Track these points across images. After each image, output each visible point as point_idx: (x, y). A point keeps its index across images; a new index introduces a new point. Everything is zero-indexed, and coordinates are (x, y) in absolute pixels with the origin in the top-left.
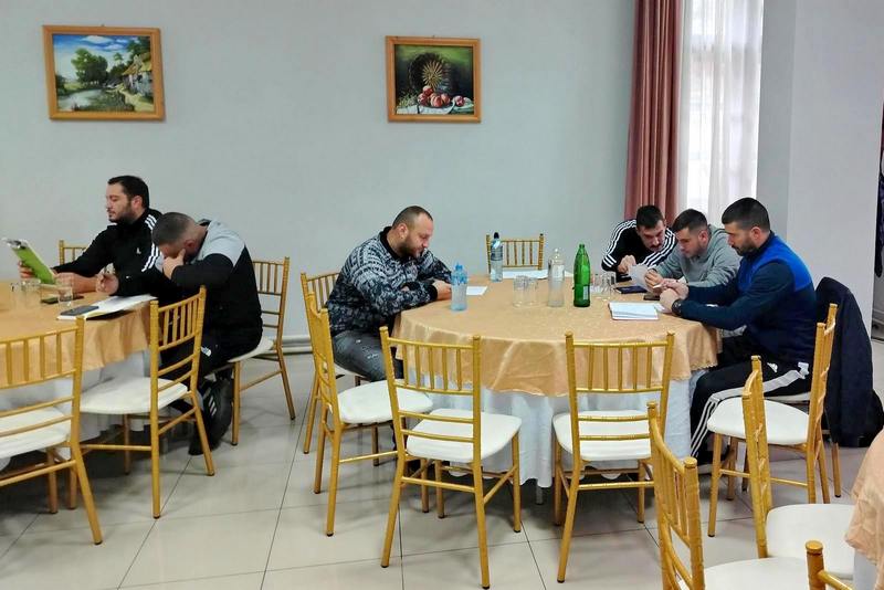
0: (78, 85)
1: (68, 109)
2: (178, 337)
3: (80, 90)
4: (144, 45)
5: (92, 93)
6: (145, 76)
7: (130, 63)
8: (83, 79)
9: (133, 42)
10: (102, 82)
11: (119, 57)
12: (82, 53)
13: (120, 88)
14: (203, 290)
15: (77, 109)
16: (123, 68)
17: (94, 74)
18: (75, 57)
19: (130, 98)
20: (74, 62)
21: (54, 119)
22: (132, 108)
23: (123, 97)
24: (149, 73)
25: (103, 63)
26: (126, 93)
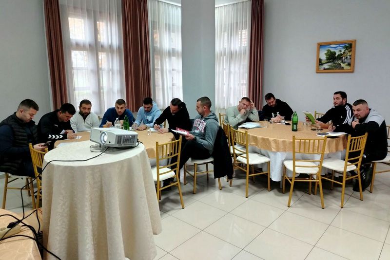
0: (326, 61)
1: (322, 69)
2: (356, 149)
3: (326, 63)
4: (350, 46)
5: (330, 64)
6: (348, 57)
7: (344, 53)
8: (328, 59)
9: (346, 46)
10: (334, 60)
11: (340, 51)
12: (328, 51)
13: (340, 62)
14: (366, 134)
15: (325, 69)
16: (341, 54)
17: (332, 57)
18: (326, 52)
19: (343, 65)
20: (326, 54)
21: (317, 73)
22: (343, 68)
23: (340, 64)
24: (350, 56)
25: (335, 53)
26: (341, 63)
